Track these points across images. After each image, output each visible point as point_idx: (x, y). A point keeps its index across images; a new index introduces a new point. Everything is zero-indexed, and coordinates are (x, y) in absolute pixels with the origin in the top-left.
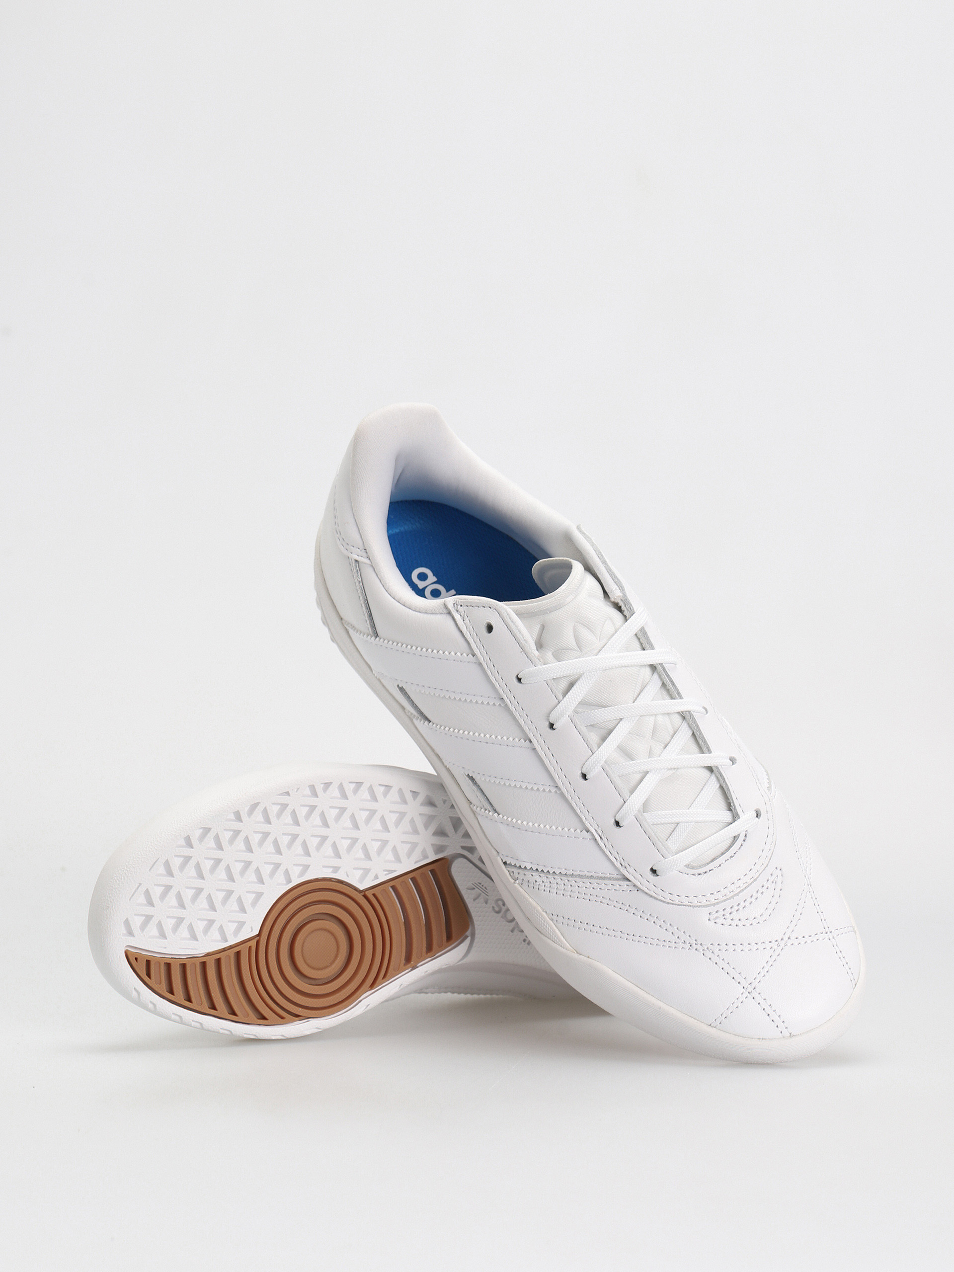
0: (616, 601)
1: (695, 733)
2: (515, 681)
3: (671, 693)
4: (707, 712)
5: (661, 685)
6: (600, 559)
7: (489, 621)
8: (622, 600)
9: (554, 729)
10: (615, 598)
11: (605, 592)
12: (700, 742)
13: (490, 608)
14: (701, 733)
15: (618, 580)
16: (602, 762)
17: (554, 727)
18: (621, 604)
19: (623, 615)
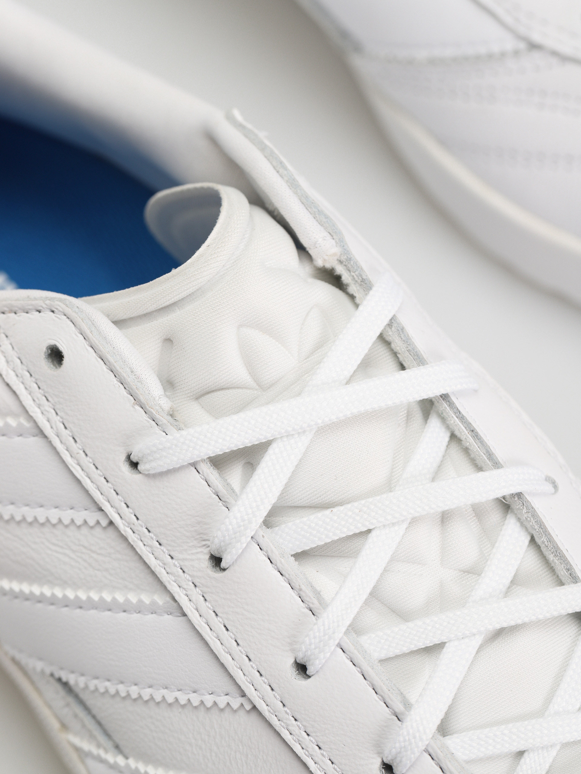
0: (328, 266)
1: (537, 539)
2: (126, 468)
3: (472, 456)
4: (555, 487)
5: (447, 439)
6: (281, 176)
7: (52, 342)
8: (341, 262)
9: (224, 570)
10: (325, 260)
11: (300, 247)
12: (551, 557)
13: (53, 312)
14: (550, 539)
15: (327, 217)
16: (339, 635)
17: (223, 564)
18: (340, 270)
19: (347, 294)
